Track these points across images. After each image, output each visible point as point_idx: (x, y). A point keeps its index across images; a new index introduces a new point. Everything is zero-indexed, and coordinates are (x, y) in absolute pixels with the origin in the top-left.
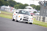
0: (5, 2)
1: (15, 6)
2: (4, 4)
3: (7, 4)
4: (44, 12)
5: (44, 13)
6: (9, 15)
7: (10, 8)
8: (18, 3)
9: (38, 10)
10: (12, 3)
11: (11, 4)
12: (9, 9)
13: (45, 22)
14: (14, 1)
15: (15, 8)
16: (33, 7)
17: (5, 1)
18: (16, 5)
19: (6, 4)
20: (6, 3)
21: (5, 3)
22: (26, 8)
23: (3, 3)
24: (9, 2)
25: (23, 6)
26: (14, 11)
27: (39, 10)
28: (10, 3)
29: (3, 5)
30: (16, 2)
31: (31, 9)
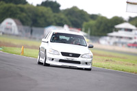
0: (55, 16)
1: (85, 24)
2: (53, 20)
3: (62, 19)
8: (93, 17)
10: (77, 17)
11: (74, 19)
14: (82, 11)
15: (86, 31)
17: (54, 12)
18: (87, 21)
19: (58, 22)
20: (58, 18)
21: (56, 18)
22: (117, 30)
23: (49, 17)
24: (67, 15)
25: (109, 25)
28: (69, 16)
29: (49, 24)
30: (86, 12)
31: (131, 30)
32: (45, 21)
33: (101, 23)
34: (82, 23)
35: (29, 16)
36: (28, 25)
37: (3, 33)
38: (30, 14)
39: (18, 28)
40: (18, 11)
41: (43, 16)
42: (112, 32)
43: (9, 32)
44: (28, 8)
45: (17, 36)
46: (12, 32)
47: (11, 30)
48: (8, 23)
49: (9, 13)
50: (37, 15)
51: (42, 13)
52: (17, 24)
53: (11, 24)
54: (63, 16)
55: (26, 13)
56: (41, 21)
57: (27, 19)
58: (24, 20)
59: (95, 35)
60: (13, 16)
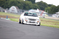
32: (29, 7)
33: (53, 8)
34: (45, 8)
35: (22, 5)
36: (21, 9)
37: (11, 12)
38: (22, 4)
39: (17, 10)
40: (17, 3)
41: (28, 5)
42: (57, 12)
43: (13, 12)
44: (22, 2)
45: (17, 13)
46: (15, 12)
47: (14, 11)
48: (13, 8)
49: (13, 4)
50: (25, 5)
51: (27, 4)
52: (17, 8)
53: (14, 8)
54: (36, 5)
55: (21, 4)
56: (27, 7)
57: (21, 6)
58: (20, 7)
59: (50, 13)
60: (15, 5)
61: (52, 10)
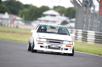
3: (3, 8)
4: (84, 21)
5: (84, 23)
6: (8, 32)
7: (10, 17)
9: (70, 18)
11: (12, 8)
12: (7, 19)
13: (88, 43)
14: (18, 2)
15: (21, 17)
16: (59, 12)
18: (22, 9)
22: (44, 16)
24: (7, 5)
26: (18, 24)
27: (74, 17)
28: (9, 6)
30: (21, 3)
31: (54, 16)
34: (19, 11)
42: (40, 17)
54: (4, 6)
61: (31, 14)
